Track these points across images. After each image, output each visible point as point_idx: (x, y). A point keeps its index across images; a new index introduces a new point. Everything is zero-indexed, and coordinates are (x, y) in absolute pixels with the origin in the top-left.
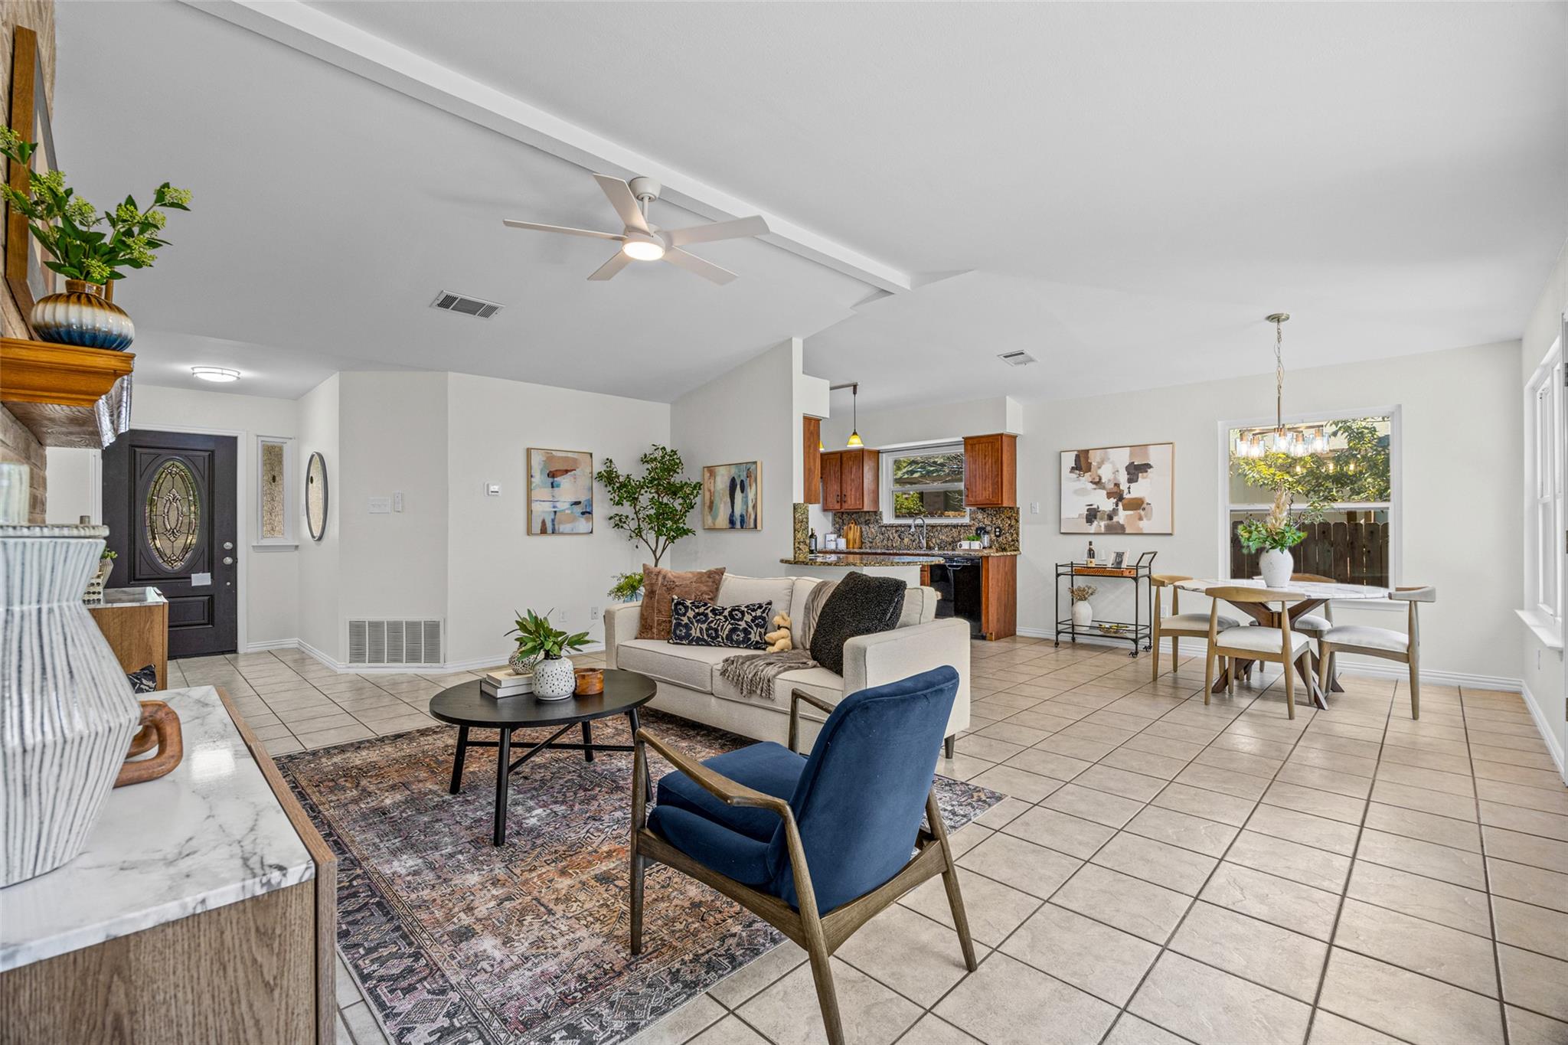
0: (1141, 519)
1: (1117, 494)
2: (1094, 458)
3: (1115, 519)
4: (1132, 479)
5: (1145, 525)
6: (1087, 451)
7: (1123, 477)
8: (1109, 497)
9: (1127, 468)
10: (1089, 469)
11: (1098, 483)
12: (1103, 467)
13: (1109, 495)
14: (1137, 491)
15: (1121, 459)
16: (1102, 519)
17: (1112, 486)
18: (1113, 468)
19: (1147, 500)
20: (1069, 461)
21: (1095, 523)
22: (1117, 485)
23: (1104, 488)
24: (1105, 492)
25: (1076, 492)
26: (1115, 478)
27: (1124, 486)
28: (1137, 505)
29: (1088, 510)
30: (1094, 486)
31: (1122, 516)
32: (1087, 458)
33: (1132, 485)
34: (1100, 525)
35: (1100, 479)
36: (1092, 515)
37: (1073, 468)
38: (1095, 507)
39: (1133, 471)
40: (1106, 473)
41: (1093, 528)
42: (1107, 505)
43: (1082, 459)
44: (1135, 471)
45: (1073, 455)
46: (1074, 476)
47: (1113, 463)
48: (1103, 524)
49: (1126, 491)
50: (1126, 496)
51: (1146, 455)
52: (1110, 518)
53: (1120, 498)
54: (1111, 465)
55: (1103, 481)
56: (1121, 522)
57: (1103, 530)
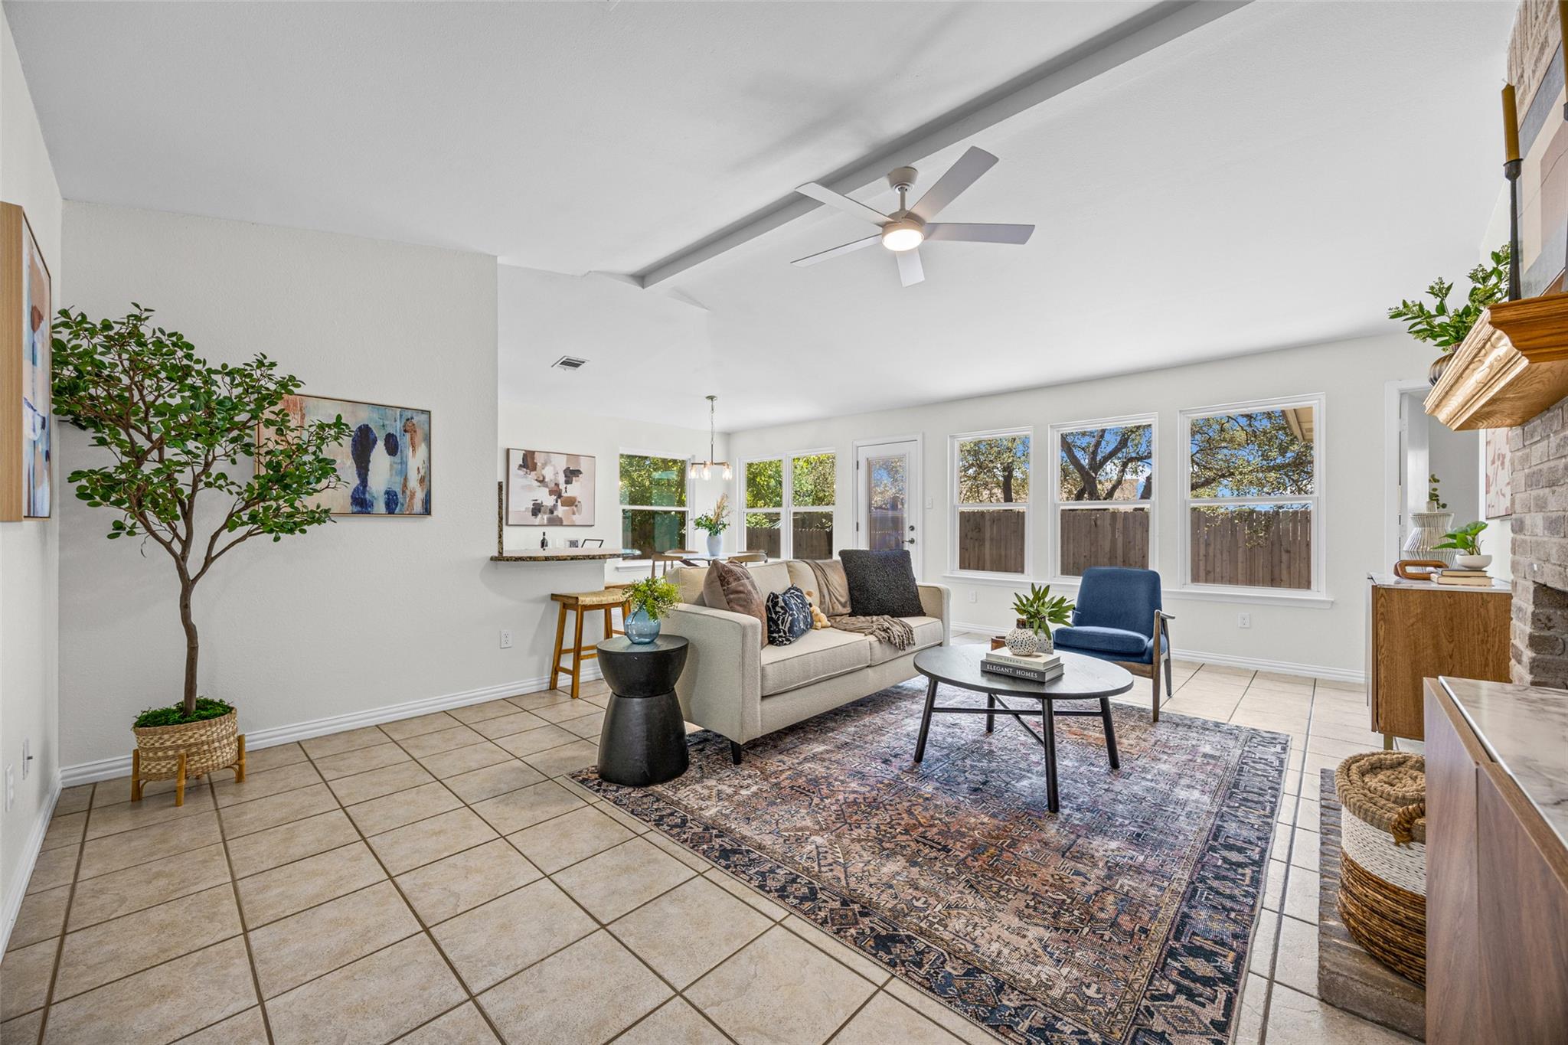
0: (574, 514)
1: (556, 492)
2: (539, 460)
3: (555, 513)
4: (568, 482)
5: (577, 519)
6: (533, 452)
7: (562, 479)
8: (550, 495)
9: (565, 471)
10: (534, 468)
11: (542, 481)
12: (547, 468)
13: (551, 493)
14: (572, 490)
15: (561, 463)
16: (545, 513)
17: (553, 485)
18: (553, 472)
19: (579, 499)
20: (517, 459)
21: (540, 516)
22: (557, 485)
23: (547, 486)
24: (548, 490)
25: (524, 487)
26: (555, 479)
27: (562, 486)
28: (571, 502)
29: (534, 504)
30: (539, 484)
31: (561, 511)
32: (533, 458)
33: (569, 486)
34: (543, 518)
35: (544, 478)
36: (537, 509)
37: (520, 466)
38: (539, 502)
39: (569, 474)
40: (548, 473)
41: (538, 520)
42: (549, 501)
43: (529, 459)
44: (571, 474)
45: (521, 455)
46: (521, 472)
47: (554, 466)
48: (545, 517)
49: (564, 490)
50: (564, 495)
51: (578, 463)
52: (552, 512)
53: (560, 496)
54: (552, 468)
55: (546, 480)
56: (560, 516)
57: (545, 522)
